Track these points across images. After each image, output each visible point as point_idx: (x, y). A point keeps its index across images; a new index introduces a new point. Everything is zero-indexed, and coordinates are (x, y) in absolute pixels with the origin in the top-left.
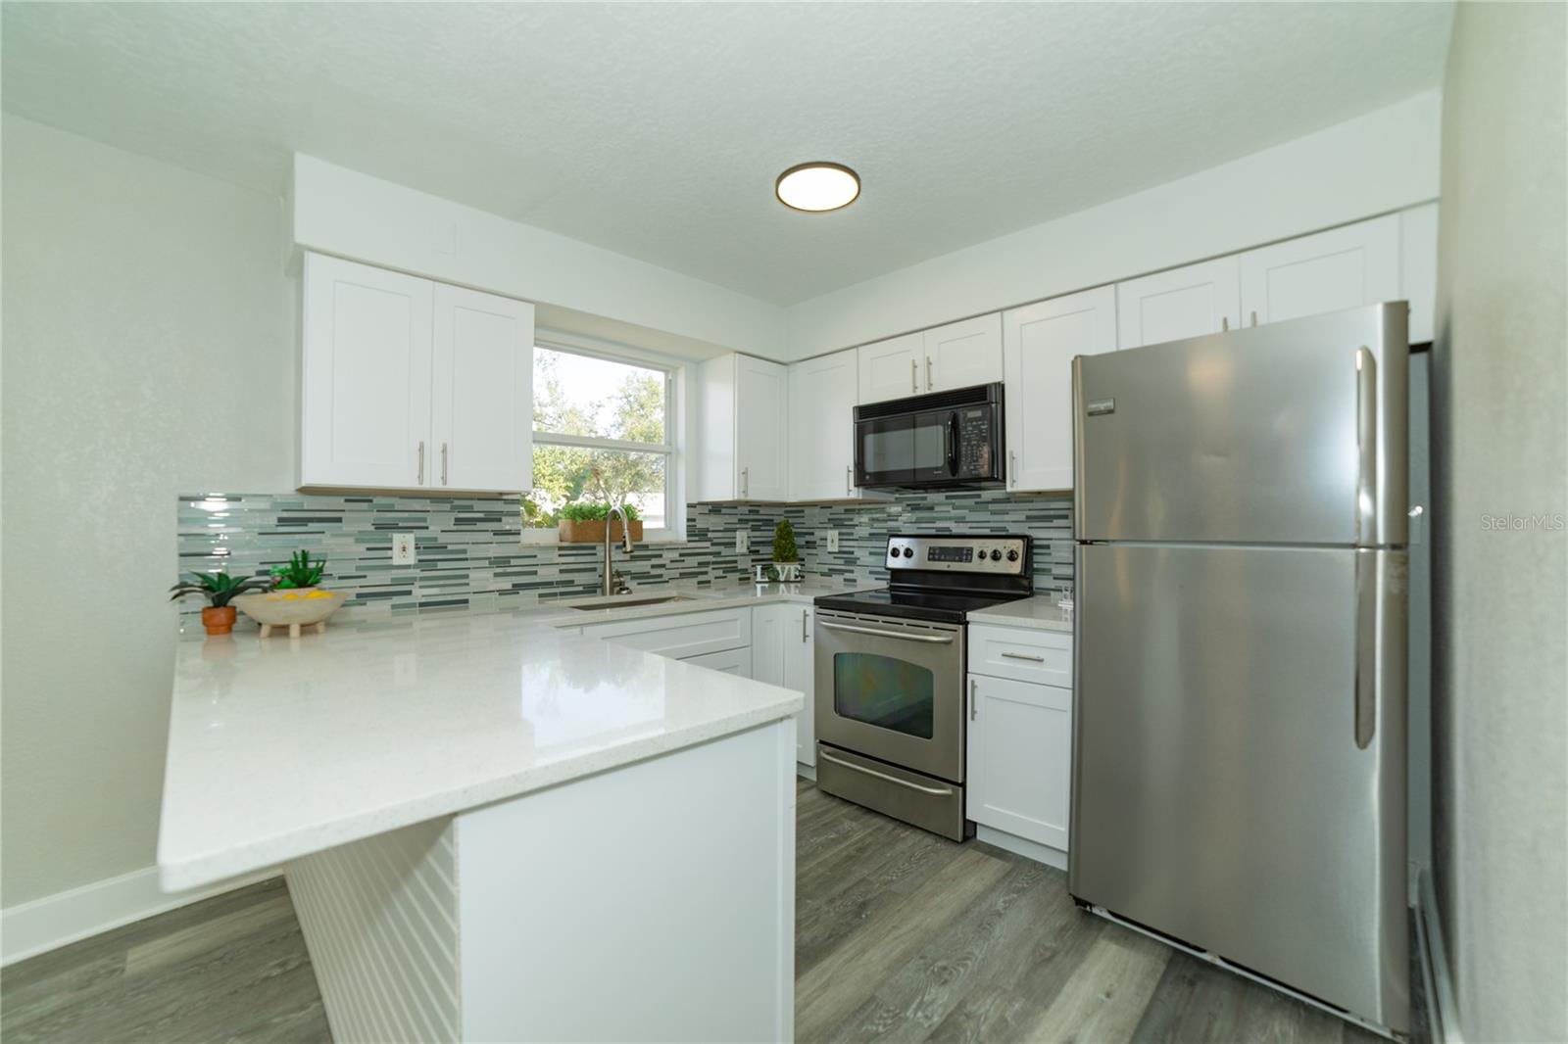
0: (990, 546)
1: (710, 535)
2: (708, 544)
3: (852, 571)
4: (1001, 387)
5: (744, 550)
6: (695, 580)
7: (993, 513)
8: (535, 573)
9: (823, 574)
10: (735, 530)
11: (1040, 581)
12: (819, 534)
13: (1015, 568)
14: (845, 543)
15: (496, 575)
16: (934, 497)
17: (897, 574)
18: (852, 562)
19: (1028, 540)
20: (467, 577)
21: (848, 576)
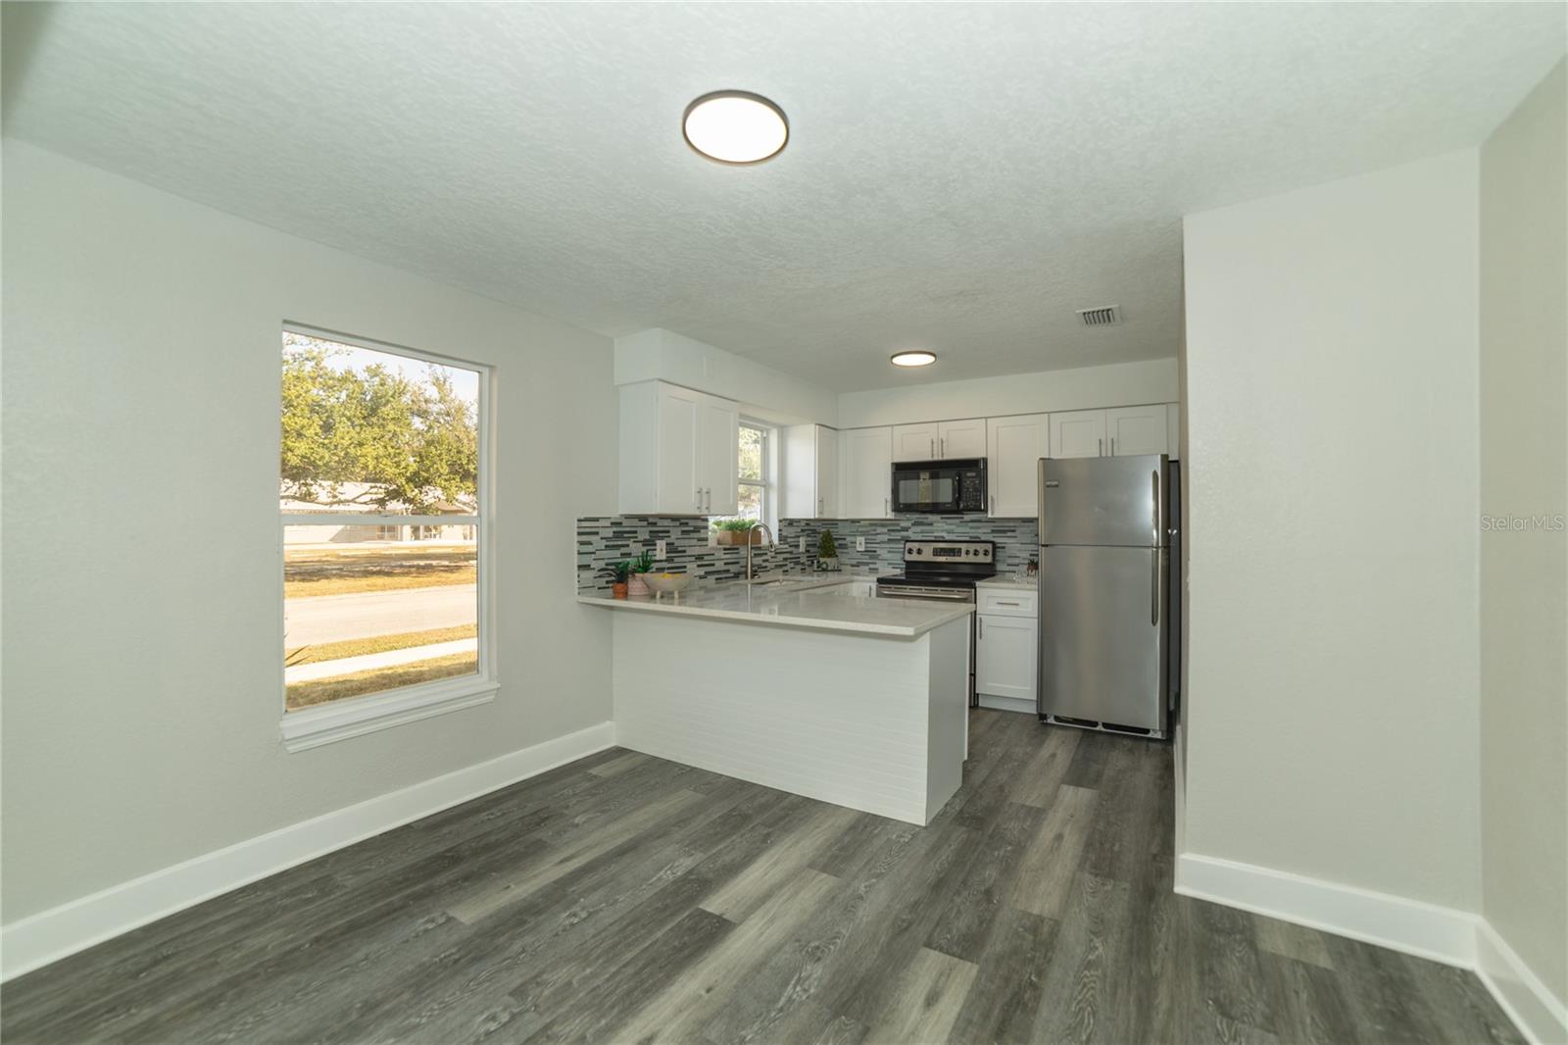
0: (972, 547)
1: (789, 540)
2: (787, 546)
3: (875, 563)
4: (985, 460)
5: (804, 551)
6: (781, 570)
7: (972, 528)
8: (713, 565)
9: (853, 566)
10: (799, 537)
11: (1000, 567)
12: (849, 539)
13: (989, 559)
14: (869, 545)
15: (699, 566)
16: (932, 518)
17: (909, 564)
18: (877, 557)
19: (993, 543)
20: (685, 567)
21: (871, 566)
